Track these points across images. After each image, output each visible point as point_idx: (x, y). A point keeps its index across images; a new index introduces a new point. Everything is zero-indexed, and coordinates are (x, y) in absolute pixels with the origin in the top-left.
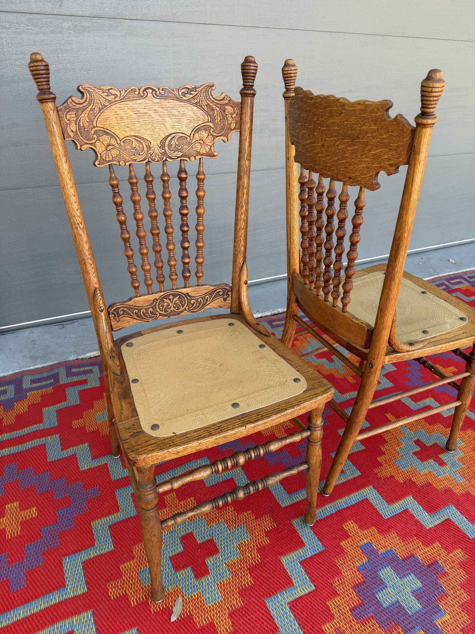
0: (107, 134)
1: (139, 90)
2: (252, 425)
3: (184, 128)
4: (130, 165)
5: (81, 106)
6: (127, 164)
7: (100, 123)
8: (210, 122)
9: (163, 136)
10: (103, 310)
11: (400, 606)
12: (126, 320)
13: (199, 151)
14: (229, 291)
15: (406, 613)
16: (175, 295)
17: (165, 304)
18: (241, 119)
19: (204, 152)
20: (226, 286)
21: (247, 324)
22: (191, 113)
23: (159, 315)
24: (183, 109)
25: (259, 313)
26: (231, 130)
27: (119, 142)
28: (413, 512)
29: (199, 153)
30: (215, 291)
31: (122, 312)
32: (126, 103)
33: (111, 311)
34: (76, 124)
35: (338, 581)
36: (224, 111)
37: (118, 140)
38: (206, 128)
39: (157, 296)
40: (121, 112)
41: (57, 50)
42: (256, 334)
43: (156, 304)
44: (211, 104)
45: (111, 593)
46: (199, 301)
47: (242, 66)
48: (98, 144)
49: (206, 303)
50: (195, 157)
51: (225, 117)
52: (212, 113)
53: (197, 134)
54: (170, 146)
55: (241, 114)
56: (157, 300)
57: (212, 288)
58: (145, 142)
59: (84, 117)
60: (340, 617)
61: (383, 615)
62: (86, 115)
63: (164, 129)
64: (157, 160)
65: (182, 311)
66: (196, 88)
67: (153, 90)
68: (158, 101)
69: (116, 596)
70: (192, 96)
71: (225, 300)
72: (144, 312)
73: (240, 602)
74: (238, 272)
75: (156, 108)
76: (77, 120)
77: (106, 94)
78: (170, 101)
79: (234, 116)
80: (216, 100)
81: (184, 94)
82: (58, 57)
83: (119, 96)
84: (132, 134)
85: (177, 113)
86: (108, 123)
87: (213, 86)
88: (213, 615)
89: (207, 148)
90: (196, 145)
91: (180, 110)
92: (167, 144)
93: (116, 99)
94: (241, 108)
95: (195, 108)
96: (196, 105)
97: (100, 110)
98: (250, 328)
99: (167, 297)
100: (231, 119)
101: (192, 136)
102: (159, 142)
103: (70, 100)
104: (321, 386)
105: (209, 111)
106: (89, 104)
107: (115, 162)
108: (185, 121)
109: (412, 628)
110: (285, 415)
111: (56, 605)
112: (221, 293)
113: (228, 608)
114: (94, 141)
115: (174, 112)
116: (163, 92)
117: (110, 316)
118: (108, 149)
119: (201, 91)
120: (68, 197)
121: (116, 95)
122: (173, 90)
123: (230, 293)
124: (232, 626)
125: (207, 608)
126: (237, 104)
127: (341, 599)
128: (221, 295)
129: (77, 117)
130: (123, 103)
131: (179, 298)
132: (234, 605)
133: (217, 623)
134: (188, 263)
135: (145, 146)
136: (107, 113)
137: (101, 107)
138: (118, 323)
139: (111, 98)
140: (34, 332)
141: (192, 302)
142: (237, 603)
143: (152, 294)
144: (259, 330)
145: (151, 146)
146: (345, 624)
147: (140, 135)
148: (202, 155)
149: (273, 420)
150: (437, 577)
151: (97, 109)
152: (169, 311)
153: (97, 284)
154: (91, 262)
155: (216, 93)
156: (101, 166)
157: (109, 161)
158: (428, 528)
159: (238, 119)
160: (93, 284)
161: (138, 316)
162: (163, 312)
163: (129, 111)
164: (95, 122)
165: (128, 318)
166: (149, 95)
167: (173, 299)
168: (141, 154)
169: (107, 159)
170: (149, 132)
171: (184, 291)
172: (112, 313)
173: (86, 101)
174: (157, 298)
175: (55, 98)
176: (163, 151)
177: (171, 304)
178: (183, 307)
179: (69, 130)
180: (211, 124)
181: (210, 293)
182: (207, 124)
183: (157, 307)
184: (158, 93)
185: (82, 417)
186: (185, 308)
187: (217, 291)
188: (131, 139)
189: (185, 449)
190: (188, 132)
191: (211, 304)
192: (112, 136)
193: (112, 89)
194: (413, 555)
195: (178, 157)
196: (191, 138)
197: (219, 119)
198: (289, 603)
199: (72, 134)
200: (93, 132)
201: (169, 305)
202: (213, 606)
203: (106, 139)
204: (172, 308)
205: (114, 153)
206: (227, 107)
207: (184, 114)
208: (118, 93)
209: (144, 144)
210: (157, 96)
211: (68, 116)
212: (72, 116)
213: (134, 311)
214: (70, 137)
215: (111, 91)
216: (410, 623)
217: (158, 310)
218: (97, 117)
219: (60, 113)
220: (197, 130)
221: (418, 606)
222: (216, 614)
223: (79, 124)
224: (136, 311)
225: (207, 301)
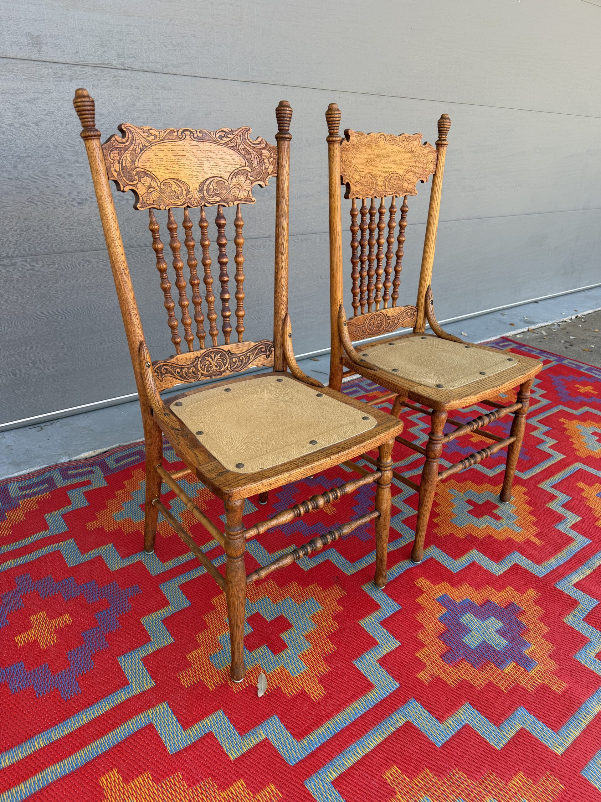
0: (147, 175)
1: (178, 131)
2: (336, 456)
3: (222, 172)
4: (169, 210)
5: (123, 145)
6: (167, 208)
7: (141, 164)
8: (248, 166)
9: (201, 180)
10: (149, 365)
11: (487, 645)
12: (168, 380)
13: (237, 196)
14: (271, 347)
15: (495, 650)
16: (216, 353)
17: (207, 363)
18: (278, 164)
19: (242, 197)
20: (268, 341)
22: (228, 157)
23: (202, 375)
24: (221, 152)
26: (269, 175)
27: (159, 184)
28: (480, 563)
29: (237, 199)
30: (257, 348)
31: (165, 371)
32: (165, 144)
33: (154, 369)
34: (119, 164)
35: (422, 633)
36: (261, 155)
37: (158, 182)
38: (244, 173)
39: (199, 353)
40: (161, 154)
41: (35, 100)
42: (308, 387)
43: (197, 363)
44: (248, 148)
45: (184, 682)
47: (277, 110)
48: (140, 185)
49: (248, 361)
50: (233, 202)
51: (262, 161)
52: (248, 157)
53: (234, 178)
54: (208, 190)
55: (278, 158)
56: (199, 358)
57: (255, 344)
58: (184, 185)
59: (127, 156)
60: (432, 664)
61: (472, 656)
62: (129, 155)
63: (202, 173)
64: (195, 205)
65: (224, 371)
66: (232, 131)
67: (191, 132)
68: (196, 143)
69: (190, 684)
70: (229, 139)
71: (268, 357)
72: (186, 371)
73: (327, 668)
74: (281, 325)
75: (194, 150)
76: (120, 159)
77: (146, 134)
78: (207, 144)
79: (271, 160)
80: (253, 144)
81: (221, 137)
82: (36, 107)
83: (158, 137)
84: (172, 176)
85: (215, 157)
86: (148, 164)
87: (249, 130)
88: (303, 684)
89: (244, 193)
90: (234, 189)
91: (217, 153)
92: (205, 188)
93: (156, 140)
94: (278, 152)
95: (232, 152)
96: (233, 148)
97: (141, 150)
98: (301, 381)
99: (208, 355)
100: (268, 164)
101: (230, 180)
102: (197, 186)
103: (113, 138)
104: (390, 421)
105: (246, 156)
106: (131, 144)
107: (155, 206)
108: (223, 165)
109: (503, 662)
110: (364, 446)
111: (122, 703)
112: (263, 350)
113: (316, 675)
114: (135, 182)
115: (212, 155)
116: (200, 135)
118: (149, 191)
119: (237, 134)
120: (113, 241)
121: (155, 135)
122: (210, 133)
123: (273, 349)
124: (325, 690)
125: (294, 679)
126: (274, 149)
127: (429, 649)
128: (263, 352)
129: (120, 156)
130: (162, 144)
131: (220, 356)
132: (322, 671)
133: (308, 691)
134: (229, 317)
135: (184, 190)
136: (148, 153)
137: (142, 147)
138: (162, 383)
139: (151, 138)
140: (7, 437)
141: (234, 360)
142: (324, 669)
143: (193, 351)
144: (312, 382)
145: (190, 190)
146: (439, 670)
147: (179, 178)
148: (241, 200)
149: (354, 451)
150: (516, 616)
151: (138, 149)
152: (211, 370)
153: (143, 336)
154: (136, 313)
155: (251, 137)
156: (142, 209)
157: (150, 204)
158: (497, 575)
159: (275, 163)
160: (139, 337)
161: (180, 376)
162: (205, 372)
163: (168, 153)
164: (136, 162)
165: (171, 378)
166: (187, 137)
167: (215, 357)
168: (180, 198)
169: (149, 202)
170: (188, 175)
171: (226, 348)
172: (155, 371)
173: (127, 141)
174: (199, 356)
175: (100, 135)
176: (202, 195)
178: (225, 366)
179: (113, 170)
180: (248, 169)
181: (252, 350)
182: (244, 168)
183: (199, 366)
184: (195, 135)
185: (96, 518)
186: (227, 367)
187: (259, 348)
188: (171, 182)
189: (277, 481)
190: (226, 176)
191: (254, 362)
192: (153, 177)
193: (151, 129)
194: (489, 601)
195: (217, 202)
196: (229, 182)
197: (256, 163)
198: (378, 661)
199: (115, 174)
200: (134, 173)
201: (211, 364)
202: (299, 676)
203: (147, 180)
204: (214, 368)
205: (155, 195)
206: (263, 151)
207: (222, 158)
208: (157, 134)
209: (183, 188)
210: (195, 138)
211: (112, 155)
212: (114, 155)
213: (177, 371)
214: (113, 176)
215: (151, 131)
216: (500, 658)
217: (200, 369)
218: (138, 157)
219: (105, 151)
220: (234, 174)
221: (504, 642)
222: (305, 682)
223: (122, 164)
224: (179, 370)
225: (249, 359)
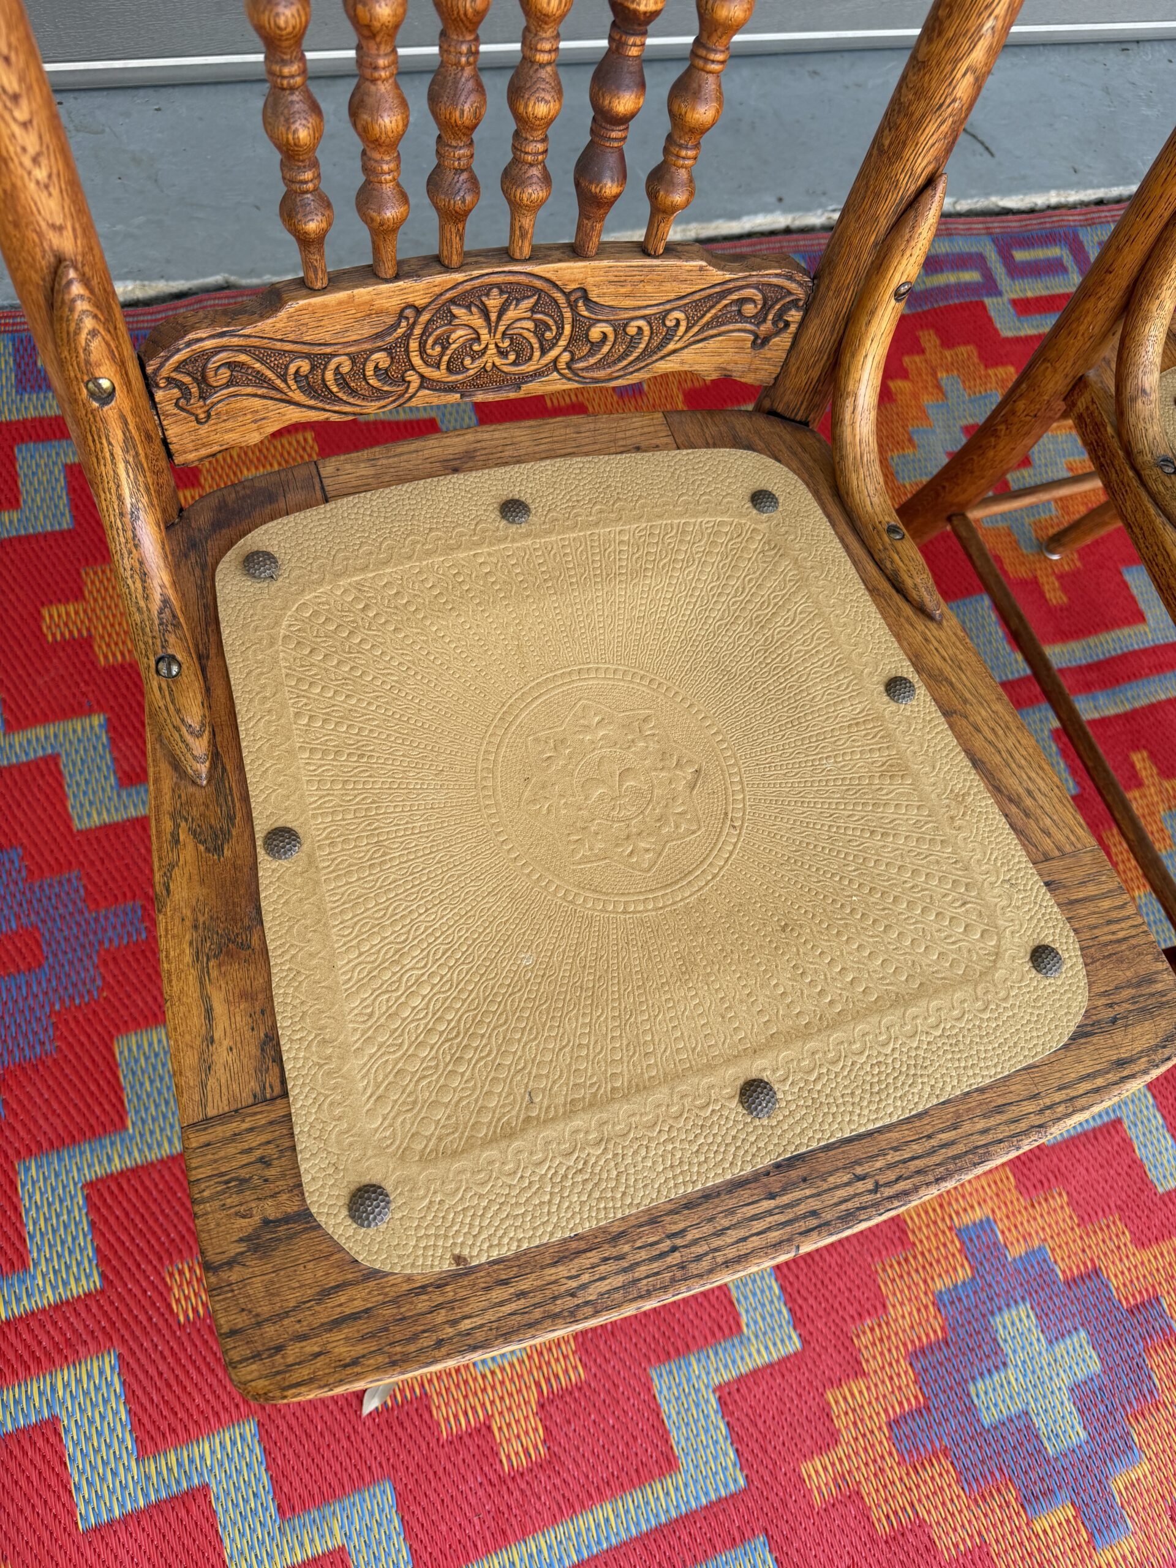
10: (112, 393)
11: (1028, 1428)
12: (242, 411)
14: (794, 303)
15: (1040, 1450)
16: (513, 293)
17: (459, 335)
20: (788, 278)
21: (835, 510)
23: (421, 387)
25: (787, 210)
28: (1132, 1134)
30: (723, 294)
31: (225, 373)
33: (165, 372)
35: (872, 1330)
42: (873, 591)
43: (408, 336)
45: (178, 1301)
46: (632, 330)
49: (661, 346)
56: (418, 311)
60: (856, 1439)
61: (974, 1447)
65: (535, 376)
69: (195, 1310)
71: (760, 342)
72: (345, 369)
73: (575, 1368)
74: (884, 224)
88: (492, 1402)
98: (851, 539)
99: (472, 299)
104: (1146, 1013)
109: (1044, 1494)
112: (749, 309)
113: (538, 1385)
117: (159, 395)
123: (794, 316)
124: (544, 1442)
127: (868, 1388)
128: (743, 318)
131: (532, 310)
132: (557, 1376)
133: (500, 1429)
134: (624, 121)
138: (204, 429)
142: (566, 1372)
143: (397, 277)
144: (896, 572)
146: (866, 1464)
150: (1146, 1349)
152: (472, 366)
153: (68, 233)
158: (1160, 1190)
160: (40, 235)
161: (309, 389)
162: (439, 374)
165: (257, 403)
167: (502, 311)
171: (571, 274)
172: (169, 380)
174: (420, 302)
177: (485, 336)
178: (544, 352)
181: (698, 302)
183: (414, 345)
185: (78, 595)
186: (555, 361)
187: (734, 297)
191: (686, 354)
194: (1097, 1271)
198: (719, 1388)
201: (478, 339)
202: (493, 1373)
204: (492, 357)
213: (292, 369)
216: (1042, 1479)
217: (417, 360)
221: (1075, 1433)
222: (502, 1398)
224: (305, 366)
225: (667, 339)
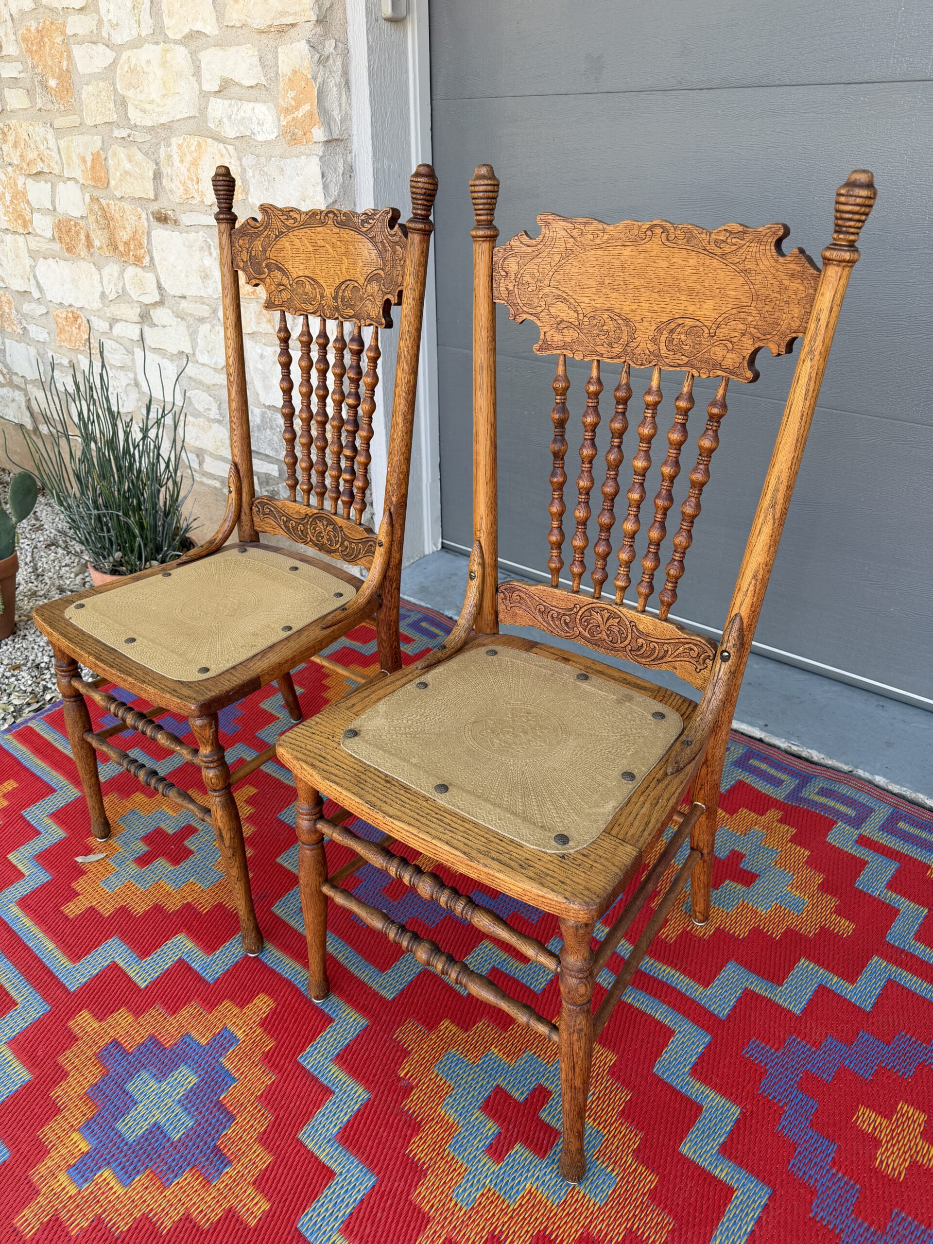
0: (280, 269)
1: (321, 213)
5: (256, 230)
7: (273, 255)
8: (382, 269)
9: (338, 282)
12: (269, 523)
19: (374, 315)
26: (398, 286)
27: (292, 282)
29: (368, 316)
31: (268, 510)
32: (304, 230)
33: (255, 502)
34: (247, 252)
43: (307, 524)
52: (384, 255)
54: (343, 298)
56: (309, 517)
58: (318, 287)
59: (258, 245)
62: (260, 242)
63: (338, 273)
64: (329, 315)
66: (374, 214)
67: (335, 214)
68: (337, 230)
70: (369, 226)
75: (334, 240)
76: (249, 247)
77: (285, 217)
78: (349, 231)
79: (402, 263)
80: (389, 234)
81: (362, 223)
84: (307, 273)
86: (282, 255)
88: (88, 893)
96: (372, 240)
97: (277, 237)
105: (382, 252)
106: (265, 229)
113: (99, 903)
114: (264, 276)
116: (344, 219)
118: (278, 289)
119: (377, 219)
121: (295, 219)
122: (354, 216)
124: (76, 915)
125: (96, 884)
129: (250, 243)
130: (302, 230)
132: (104, 907)
133: (78, 899)
135: (318, 293)
136: (284, 242)
137: (277, 233)
138: (262, 523)
141: (345, 544)
142: (107, 909)
145: (324, 295)
147: (314, 277)
148: (372, 319)
151: (272, 236)
157: (277, 306)
161: (286, 527)
162: (314, 539)
163: (306, 241)
164: (268, 252)
165: (274, 523)
166: (329, 221)
167: (326, 526)
168: (312, 303)
169: (276, 303)
170: (323, 274)
171: (339, 521)
173: (262, 225)
174: (310, 515)
176: (336, 304)
179: (239, 258)
180: (382, 273)
181: (364, 542)
182: (378, 272)
183: (308, 527)
184: (339, 219)
188: (305, 281)
190: (363, 281)
192: (285, 273)
193: (292, 211)
195: (350, 317)
196: (364, 290)
197: (390, 266)
199: (241, 264)
200: (264, 265)
201: (322, 533)
203: (277, 276)
205: (285, 295)
206: (398, 247)
208: (298, 216)
209: (317, 290)
210: (338, 223)
211: (240, 242)
212: (245, 241)
213: (282, 518)
214: (238, 266)
215: (291, 213)
218: (271, 246)
219: (233, 237)
220: (370, 279)
222: (90, 895)
223: (251, 253)
224: (285, 519)
